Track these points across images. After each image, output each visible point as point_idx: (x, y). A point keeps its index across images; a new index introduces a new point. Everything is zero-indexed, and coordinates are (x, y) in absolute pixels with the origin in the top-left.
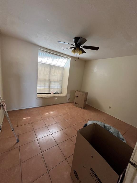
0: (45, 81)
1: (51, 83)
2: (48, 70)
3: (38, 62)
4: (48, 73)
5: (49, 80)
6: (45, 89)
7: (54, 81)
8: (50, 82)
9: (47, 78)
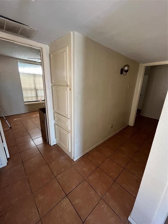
0: (31, 90)
1: (38, 91)
2: (32, 78)
3: (20, 72)
4: (32, 82)
5: (35, 88)
6: (32, 97)
7: (41, 89)
8: (36, 90)
9: (33, 87)
